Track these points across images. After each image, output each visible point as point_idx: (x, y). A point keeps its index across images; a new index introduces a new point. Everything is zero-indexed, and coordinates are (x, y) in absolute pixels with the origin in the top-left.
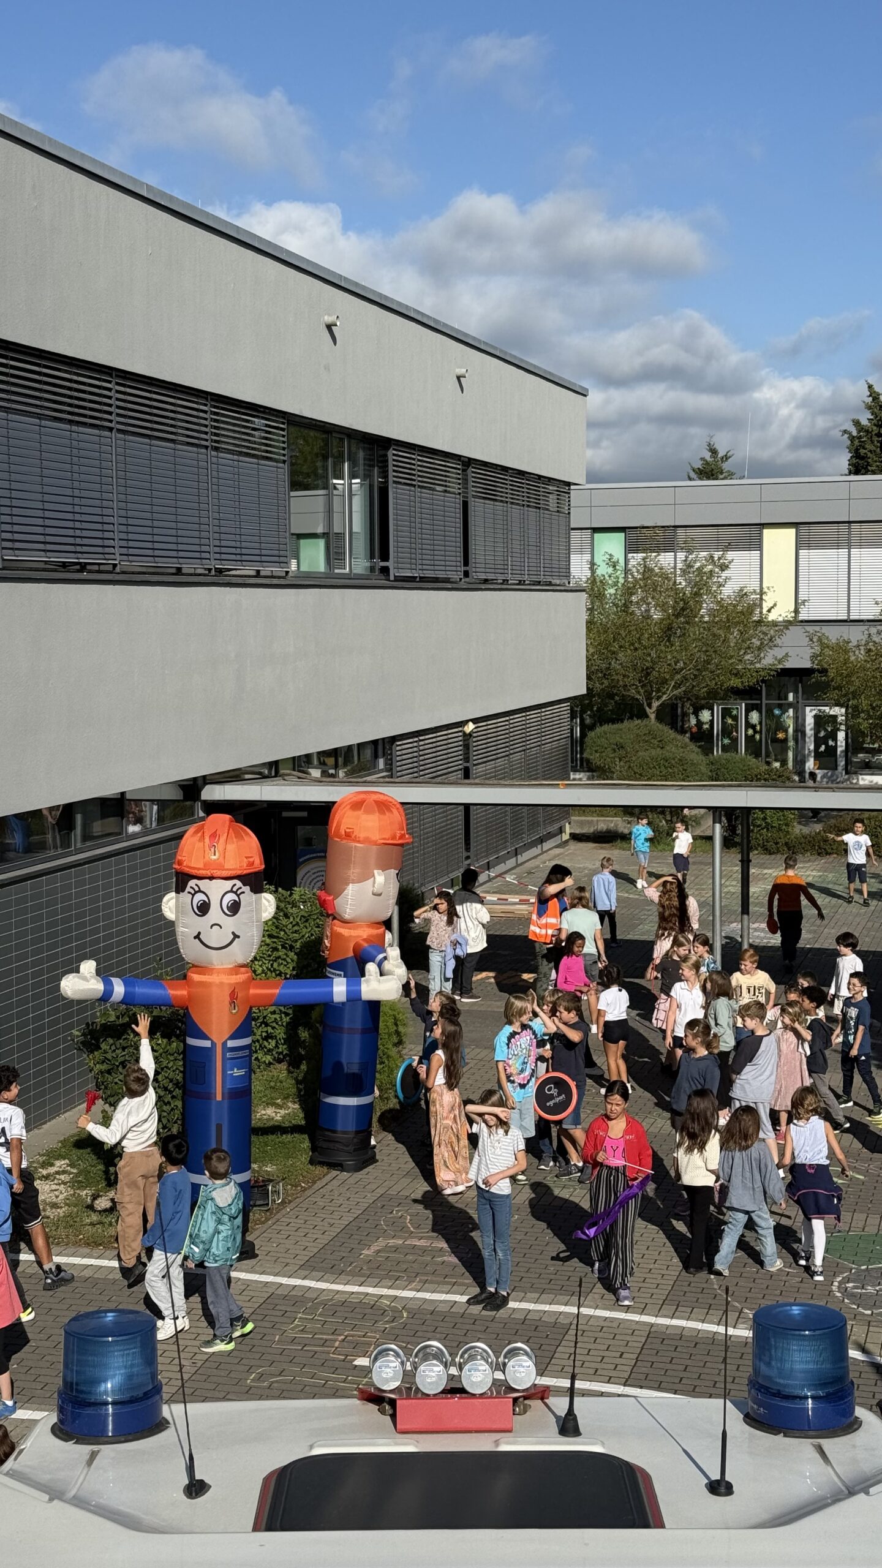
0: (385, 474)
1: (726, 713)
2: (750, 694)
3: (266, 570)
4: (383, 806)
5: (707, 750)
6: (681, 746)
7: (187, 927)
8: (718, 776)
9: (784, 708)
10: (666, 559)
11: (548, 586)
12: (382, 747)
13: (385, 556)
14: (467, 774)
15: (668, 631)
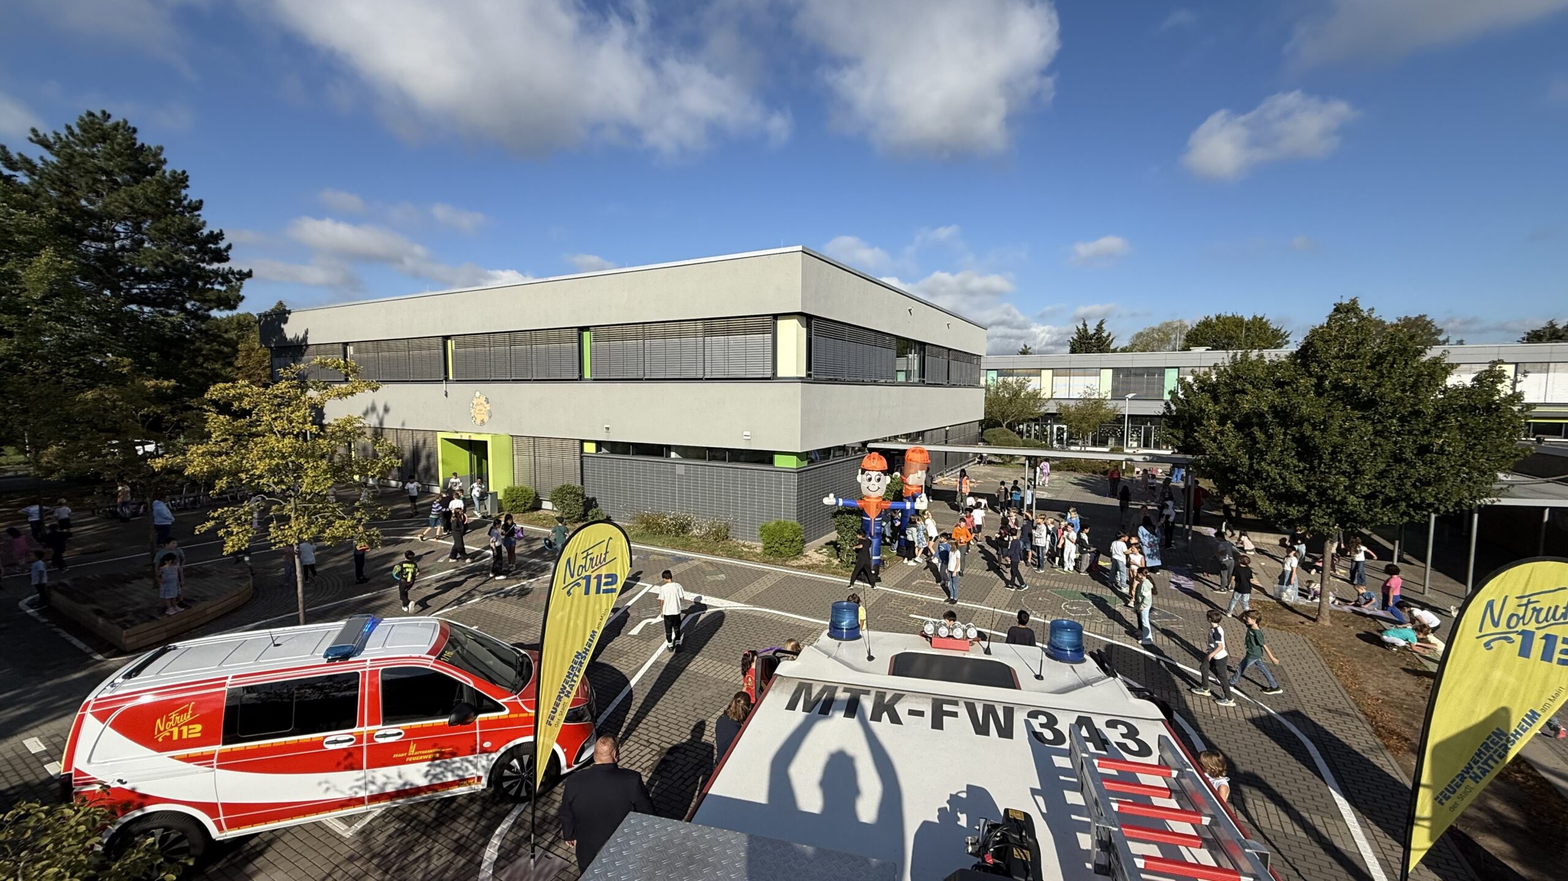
0: (924, 353)
1: (1028, 426)
2: (1036, 420)
3: (888, 381)
4: (922, 452)
5: (1022, 437)
6: (1014, 436)
7: (864, 485)
8: (1026, 445)
9: (1047, 425)
10: (1010, 379)
11: (973, 386)
12: (921, 434)
13: (924, 377)
14: (946, 442)
15: (1010, 401)
